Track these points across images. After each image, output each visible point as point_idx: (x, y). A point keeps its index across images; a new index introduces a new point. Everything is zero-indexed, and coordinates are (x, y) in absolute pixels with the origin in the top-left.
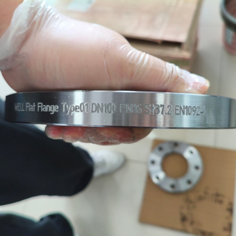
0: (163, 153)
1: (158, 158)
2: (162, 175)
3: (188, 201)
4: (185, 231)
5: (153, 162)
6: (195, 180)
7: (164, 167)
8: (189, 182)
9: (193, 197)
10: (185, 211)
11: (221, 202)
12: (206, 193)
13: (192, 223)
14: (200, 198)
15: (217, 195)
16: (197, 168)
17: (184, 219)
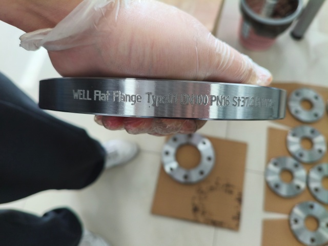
0: (176, 144)
1: (172, 150)
2: (174, 165)
3: (200, 192)
4: (196, 221)
5: (167, 153)
6: (207, 171)
7: (177, 157)
8: (202, 173)
9: (204, 187)
10: (197, 202)
11: (231, 192)
12: (217, 183)
13: (204, 213)
14: (212, 189)
15: (228, 185)
16: (209, 159)
17: (195, 210)
